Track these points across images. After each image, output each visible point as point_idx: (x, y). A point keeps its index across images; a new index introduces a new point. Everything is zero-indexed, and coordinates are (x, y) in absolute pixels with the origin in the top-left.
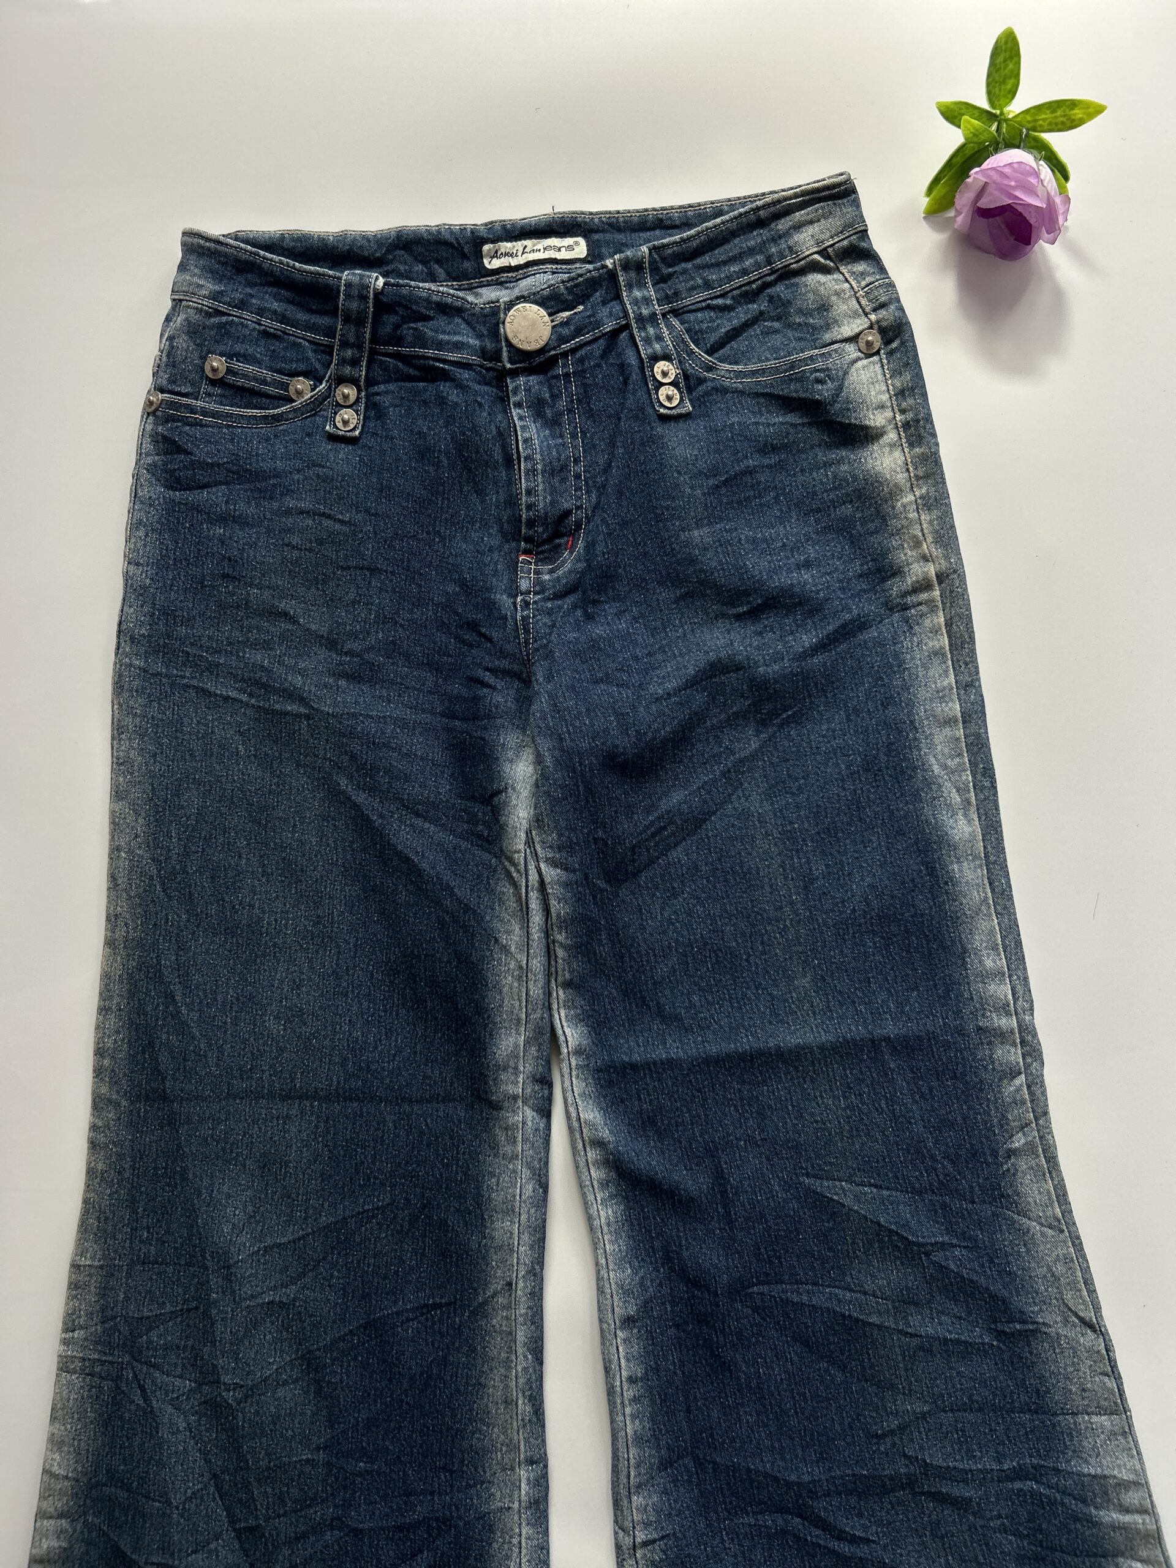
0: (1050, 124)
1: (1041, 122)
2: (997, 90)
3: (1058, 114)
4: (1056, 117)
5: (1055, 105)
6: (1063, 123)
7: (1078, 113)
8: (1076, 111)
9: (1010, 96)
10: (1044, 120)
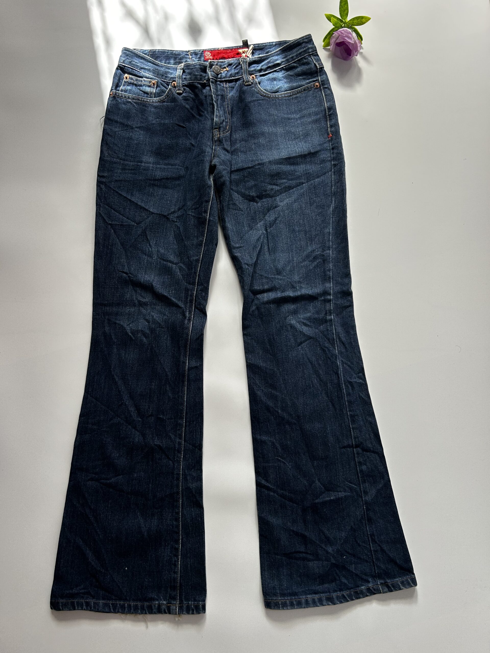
0: (357, 23)
1: (355, 23)
2: (343, 13)
3: (359, 21)
4: (358, 22)
5: (358, 18)
6: (360, 23)
7: (364, 20)
8: (363, 20)
9: (346, 15)
10: (355, 22)
